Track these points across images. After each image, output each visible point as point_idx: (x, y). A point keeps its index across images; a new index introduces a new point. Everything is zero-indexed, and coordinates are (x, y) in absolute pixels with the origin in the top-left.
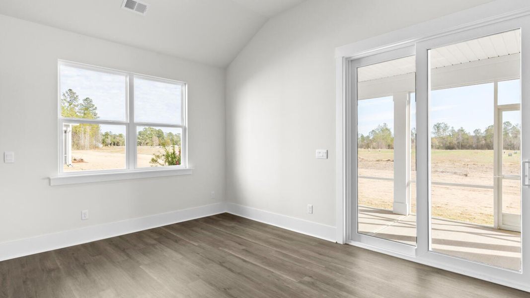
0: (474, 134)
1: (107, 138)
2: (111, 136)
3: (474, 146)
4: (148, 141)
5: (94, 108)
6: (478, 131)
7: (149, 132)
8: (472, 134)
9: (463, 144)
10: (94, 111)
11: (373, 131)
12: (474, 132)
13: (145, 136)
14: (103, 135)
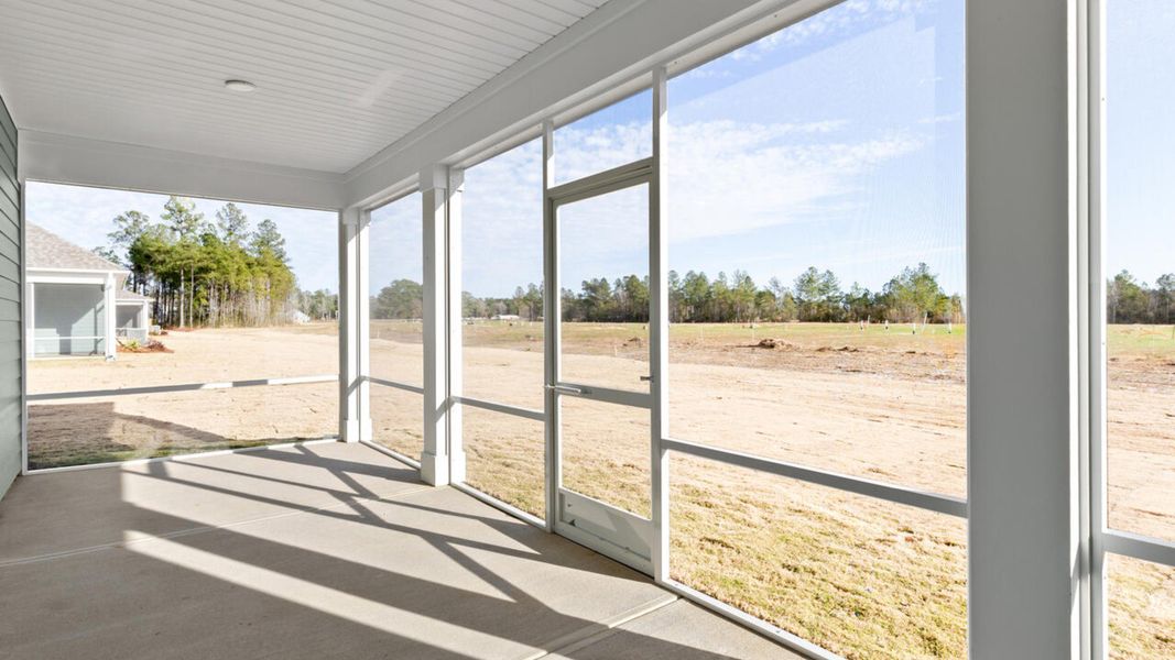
0: (1157, 288)
1: (321, 302)
2: (328, 298)
3: (1151, 314)
4: (402, 308)
5: (280, 240)
6: (1168, 278)
7: (402, 290)
8: (1154, 286)
9: (1122, 311)
10: (280, 247)
11: (893, 281)
12: (1159, 281)
13: (396, 299)
14: (312, 297)
